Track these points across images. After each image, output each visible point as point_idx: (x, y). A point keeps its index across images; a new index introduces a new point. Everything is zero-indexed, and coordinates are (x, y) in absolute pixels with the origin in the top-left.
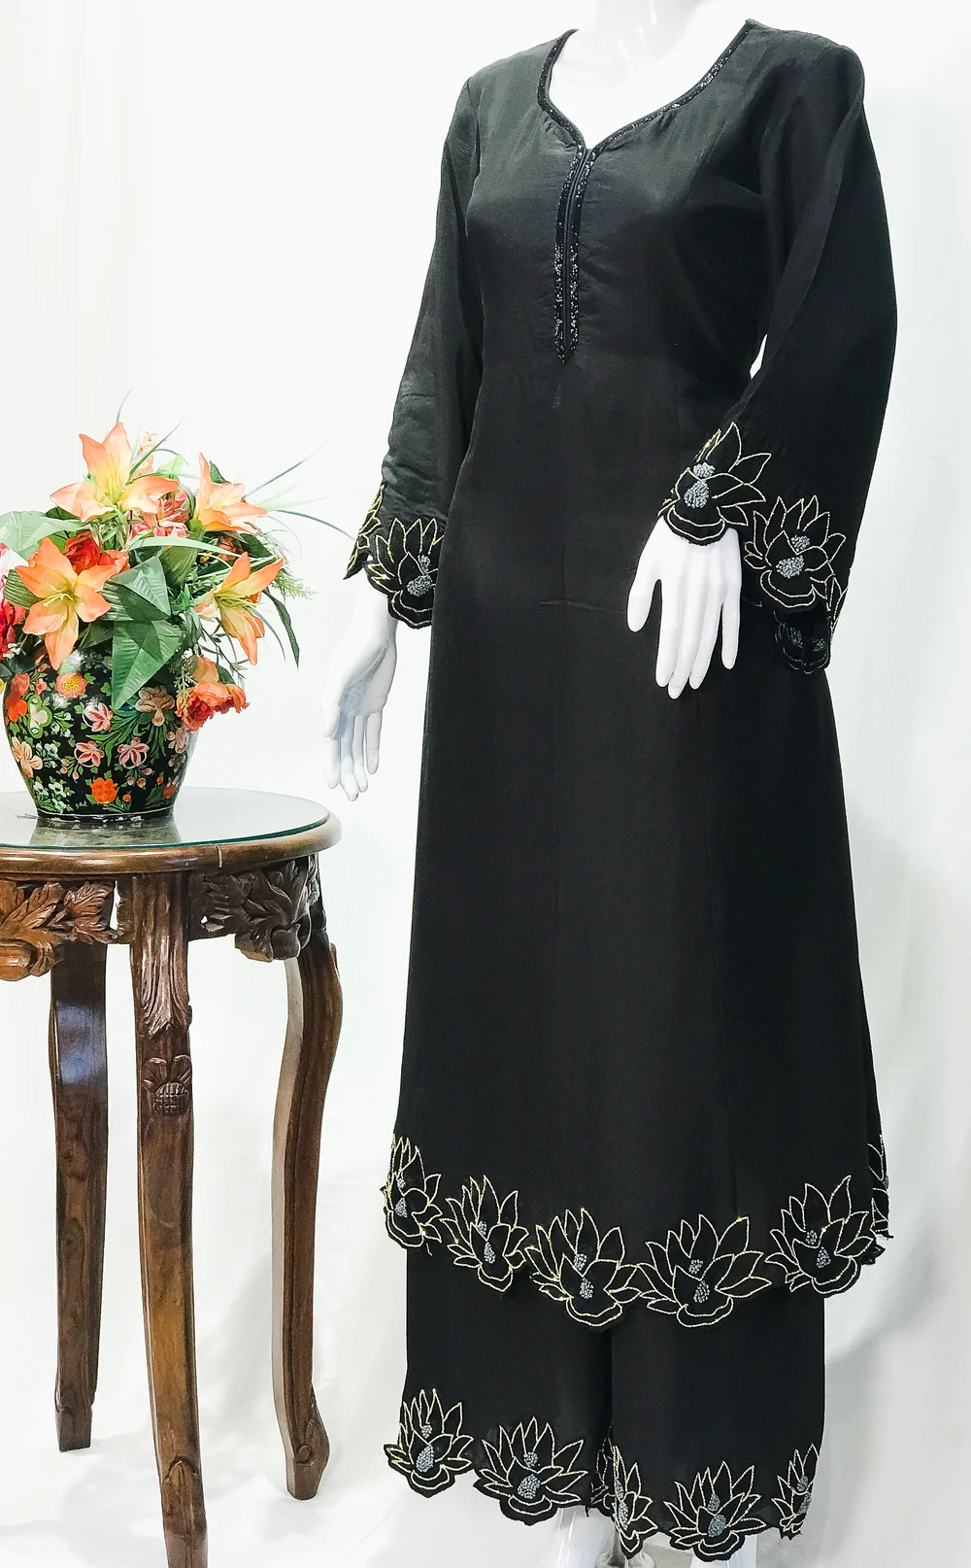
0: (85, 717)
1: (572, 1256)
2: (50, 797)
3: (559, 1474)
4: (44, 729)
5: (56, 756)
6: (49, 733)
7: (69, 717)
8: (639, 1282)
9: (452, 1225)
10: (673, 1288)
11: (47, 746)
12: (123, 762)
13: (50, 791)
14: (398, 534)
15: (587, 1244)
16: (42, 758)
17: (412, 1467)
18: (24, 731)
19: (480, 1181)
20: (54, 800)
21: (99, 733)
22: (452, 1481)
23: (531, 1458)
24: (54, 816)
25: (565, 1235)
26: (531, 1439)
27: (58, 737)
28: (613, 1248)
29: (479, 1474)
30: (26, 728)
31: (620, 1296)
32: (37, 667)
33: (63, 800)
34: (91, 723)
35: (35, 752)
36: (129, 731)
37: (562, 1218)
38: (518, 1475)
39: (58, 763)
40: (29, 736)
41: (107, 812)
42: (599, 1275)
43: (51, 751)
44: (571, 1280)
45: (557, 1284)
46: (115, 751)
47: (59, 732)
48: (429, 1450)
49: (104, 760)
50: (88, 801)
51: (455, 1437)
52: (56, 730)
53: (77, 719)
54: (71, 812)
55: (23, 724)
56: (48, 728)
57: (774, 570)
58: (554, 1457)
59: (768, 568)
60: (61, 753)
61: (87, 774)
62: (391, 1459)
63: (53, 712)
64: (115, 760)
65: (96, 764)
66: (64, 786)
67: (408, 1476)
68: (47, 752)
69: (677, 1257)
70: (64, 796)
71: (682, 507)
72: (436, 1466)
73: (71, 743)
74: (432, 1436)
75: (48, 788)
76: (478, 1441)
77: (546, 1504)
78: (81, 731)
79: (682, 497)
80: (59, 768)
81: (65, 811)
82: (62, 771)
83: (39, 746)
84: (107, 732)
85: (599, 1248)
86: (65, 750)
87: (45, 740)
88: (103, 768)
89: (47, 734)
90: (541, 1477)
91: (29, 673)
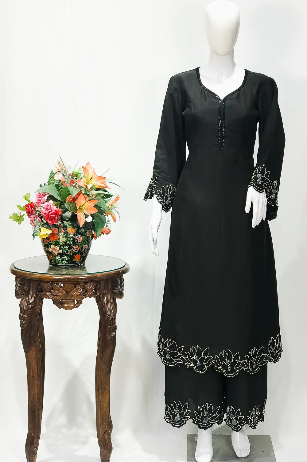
0: (77, 239)
1: (225, 361)
2: (62, 260)
3: (214, 416)
4: (64, 243)
5: (67, 249)
6: (66, 244)
7: (72, 239)
8: (243, 365)
9: (186, 359)
10: (249, 365)
11: (65, 247)
12: (83, 250)
13: (62, 259)
14: (163, 189)
15: (230, 358)
16: (62, 250)
17: (172, 421)
18: (57, 243)
19: (196, 346)
20: (63, 261)
21: (79, 243)
22: (186, 422)
23: (206, 413)
24: (61, 265)
25: (223, 356)
26: (206, 408)
27: (69, 245)
28: (236, 358)
29: (193, 419)
30: (58, 243)
31: (238, 369)
32: (60, 226)
33: (66, 261)
34: (78, 240)
35: (60, 249)
36: (85, 242)
37: (222, 353)
38: (203, 418)
39: (67, 251)
40: (59, 244)
41: (77, 263)
42: (233, 365)
43: (66, 248)
44: (225, 367)
45: (221, 368)
46: (82, 247)
47: (69, 243)
48: (178, 416)
49: (79, 250)
50: (73, 261)
51: (186, 411)
52: (68, 242)
53: (74, 239)
54: (68, 264)
55: (57, 241)
56: (65, 242)
57: (270, 197)
58: (212, 411)
59: (269, 197)
60: (69, 249)
61: (75, 254)
62: (166, 420)
63: (67, 238)
64: (82, 249)
65: (77, 251)
66: (68, 257)
67: (172, 424)
68: (64, 248)
69: (251, 358)
70: (67, 260)
71: (256, 184)
72: (181, 420)
73: (72, 246)
74: (179, 412)
75: (62, 258)
76: (192, 411)
77: (210, 423)
78: (75, 242)
79: (256, 182)
80: (67, 253)
81: (66, 264)
82: (68, 253)
83: (62, 247)
84: (81, 242)
85: (233, 358)
86: (70, 248)
87: (64, 246)
88: (78, 252)
89: (65, 244)
90: (209, 417)
91: (57, 228)
